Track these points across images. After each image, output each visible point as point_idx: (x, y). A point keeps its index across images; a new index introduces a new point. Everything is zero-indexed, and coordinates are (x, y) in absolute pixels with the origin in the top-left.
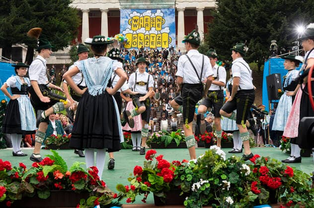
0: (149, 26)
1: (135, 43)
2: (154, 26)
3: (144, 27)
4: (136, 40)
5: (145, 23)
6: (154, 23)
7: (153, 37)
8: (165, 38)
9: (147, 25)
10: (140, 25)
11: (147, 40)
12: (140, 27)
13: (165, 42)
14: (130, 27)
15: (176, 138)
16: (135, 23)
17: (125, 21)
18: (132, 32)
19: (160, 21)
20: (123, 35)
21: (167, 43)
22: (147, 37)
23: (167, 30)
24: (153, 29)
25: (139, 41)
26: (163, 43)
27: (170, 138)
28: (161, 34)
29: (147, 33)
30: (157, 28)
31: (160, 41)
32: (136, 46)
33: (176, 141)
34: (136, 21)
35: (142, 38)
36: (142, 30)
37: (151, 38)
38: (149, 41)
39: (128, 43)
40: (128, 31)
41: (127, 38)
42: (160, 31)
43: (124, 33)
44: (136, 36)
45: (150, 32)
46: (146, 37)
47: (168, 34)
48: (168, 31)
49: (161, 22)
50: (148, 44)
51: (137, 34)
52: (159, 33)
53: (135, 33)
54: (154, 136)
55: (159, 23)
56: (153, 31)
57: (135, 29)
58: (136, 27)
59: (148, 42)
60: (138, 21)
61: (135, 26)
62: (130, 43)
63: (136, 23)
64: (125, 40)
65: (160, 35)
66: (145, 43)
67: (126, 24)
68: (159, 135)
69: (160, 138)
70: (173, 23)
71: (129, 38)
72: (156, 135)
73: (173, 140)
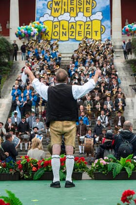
0: (75, 11)
1: (56, 34)
2: (82, 10)
3: (68, 12)
4: (57, 29)
5: (70, 6)
6: (82, 6)
7: (80, 25)
8: (96, 26)
9: (72, 9)
10: (63, 10)
11: (72, 30)
12: (63, 12)
13: (96, 32)
14: (49, 11)
15: (127, 166)
16: (55, 7)
17: (43, 5)
18: (52, 18)
19: (89, 4)
20: (40, 23)
21: (99, 33)
22: (72, 25)
23: (99, 16)
24: (80, 14)
25: (62, 30)
26: (94, 34)
27: (119, 167)
28: (92, 21)
29: (72, 20)
30: (86, 14)
31: (90, 30)
32: (58, 37)
33: (127, 170)
34: (57, 4)
35: (66, 26)
36: (66, 16)
37: (78, 27)
38: (74, 30)
39: (47, 34)
40: (46, 17)
41: (46, 27)
42: (89, 17)
43: (42, 19)
44: (58, 23)
45: (77, 19)
46: (70, 25)
47: (101, 21)
48: (101, 17)
49: (90, 6)
50: (74, 34)
51: (59, 21)
52: (88, 19)
53: (56, 20)
54: (99, 163)
55: (88, 6)
56: (81, 17)
57: (57, 14)
58: (58, 12)
59: (73, 32)
60: (60, 4)
61: (56, 10)
62: (50, 34)
63: (57, 7)
64: (43, 29)
65: (90, 23)
66: (70, 33)
67: (44, 8)
68: (105, 163)
69: (106, 166)
70: (107, 6)
71: (48, 27)
72: (101, 162)
73: (124, 169)
